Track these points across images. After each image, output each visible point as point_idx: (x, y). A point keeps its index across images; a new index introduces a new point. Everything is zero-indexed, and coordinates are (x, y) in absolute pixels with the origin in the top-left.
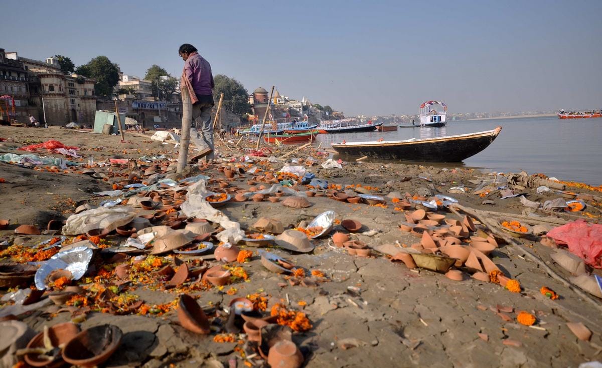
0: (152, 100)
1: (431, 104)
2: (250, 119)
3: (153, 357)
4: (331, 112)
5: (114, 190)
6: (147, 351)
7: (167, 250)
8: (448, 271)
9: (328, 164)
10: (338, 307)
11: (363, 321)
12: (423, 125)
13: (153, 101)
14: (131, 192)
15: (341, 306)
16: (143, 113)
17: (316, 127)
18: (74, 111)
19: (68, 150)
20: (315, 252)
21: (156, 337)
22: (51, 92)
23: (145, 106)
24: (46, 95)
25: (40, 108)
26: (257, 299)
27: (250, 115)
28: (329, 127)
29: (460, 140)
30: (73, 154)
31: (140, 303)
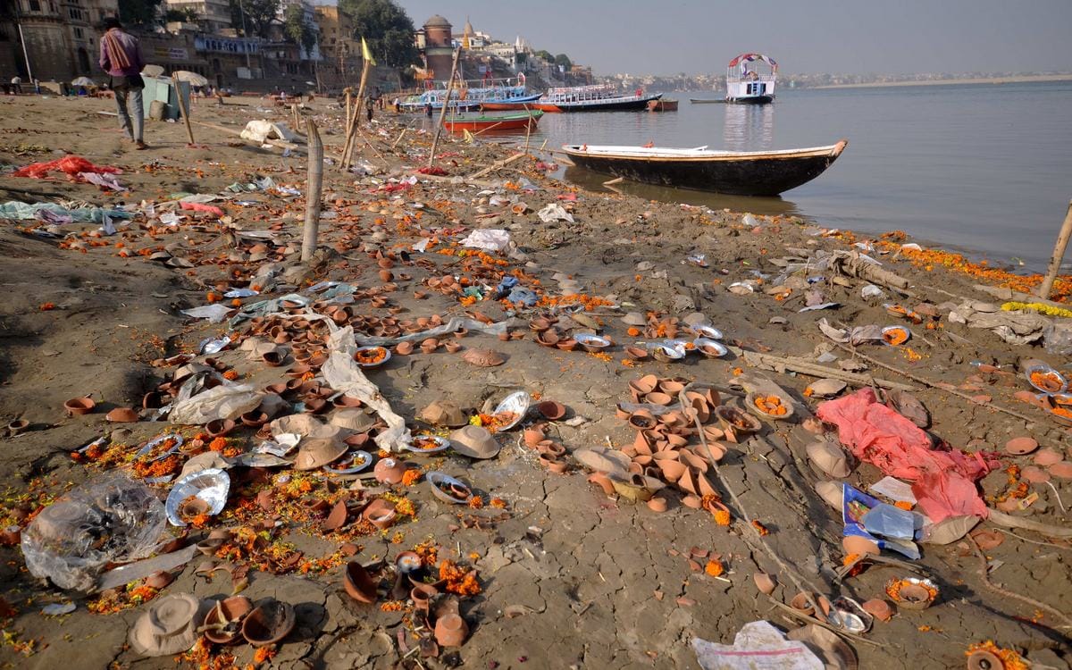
0: (231, 34)
1: (750, 59)
2: (419, 77)
3: (326, 633)
4: (568, 66)
5: (210, 304)
6: (319, 626)
7: (315, 465)
8: (650, 500)
9: (550, 212)
10: (513, 562)
11: (535, 580)
12: (732, 99)
13: (235, 36)
14: (241, 317)
15: (515, 559)
16: (216, 60)
17: (539, 97)
18: (82, 52)
19: (102, 174)
20: (500, 457)
21: (325, 610)
22: (33, 13)
23: (220, 47)
24: (26, 18)
25: (18, 44)
26: (425, 551)
27: (418, 70)
28: (564, 98)
29: (777, 159)
30: (112, 183)
31: (298, 555)
